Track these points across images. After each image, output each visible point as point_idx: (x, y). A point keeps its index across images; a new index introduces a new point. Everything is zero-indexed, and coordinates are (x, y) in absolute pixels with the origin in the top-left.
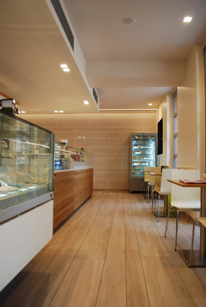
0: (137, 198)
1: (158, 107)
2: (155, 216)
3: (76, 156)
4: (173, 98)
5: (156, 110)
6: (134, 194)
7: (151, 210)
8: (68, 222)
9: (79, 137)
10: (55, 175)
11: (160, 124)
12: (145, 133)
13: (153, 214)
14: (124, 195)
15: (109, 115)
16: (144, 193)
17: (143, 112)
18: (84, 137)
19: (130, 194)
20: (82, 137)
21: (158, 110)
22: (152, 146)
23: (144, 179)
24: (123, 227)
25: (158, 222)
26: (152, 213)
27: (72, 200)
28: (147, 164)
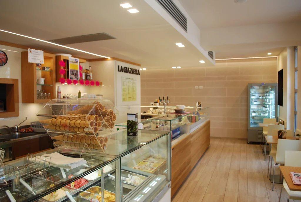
0: (255, 152)
1: (278, 55)
2: (269, 181)
3: (193, 118)
4: (294, 50)
5: (276, 58)
6: (252, 145)
7: (267, 172)
8: (185, 185)
9: (197, 87)
10: (173, 149)
11: (281, 73)
12: (263, 84)
13: (269, 179)
14: (241, 146)
15: (226, 64)
16: (262, 144)
17: (262, 59)
18: (201, 87)
19: (248, 145)
20: (199, 87)
21: (278, 58)
22: (272, 97)
23: (262, 131)
24: (236, 196)
25: (273, 190)
26: (268, 177)
27: (189, 162)
28: (266, 115)
